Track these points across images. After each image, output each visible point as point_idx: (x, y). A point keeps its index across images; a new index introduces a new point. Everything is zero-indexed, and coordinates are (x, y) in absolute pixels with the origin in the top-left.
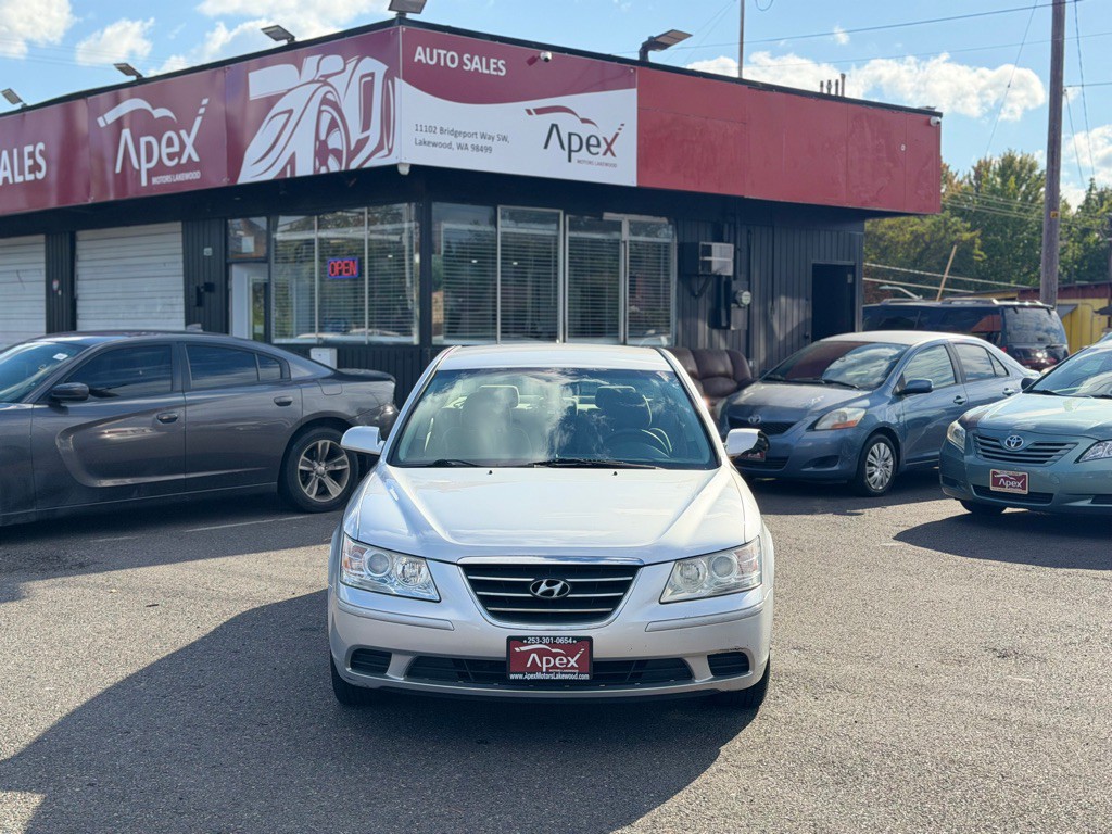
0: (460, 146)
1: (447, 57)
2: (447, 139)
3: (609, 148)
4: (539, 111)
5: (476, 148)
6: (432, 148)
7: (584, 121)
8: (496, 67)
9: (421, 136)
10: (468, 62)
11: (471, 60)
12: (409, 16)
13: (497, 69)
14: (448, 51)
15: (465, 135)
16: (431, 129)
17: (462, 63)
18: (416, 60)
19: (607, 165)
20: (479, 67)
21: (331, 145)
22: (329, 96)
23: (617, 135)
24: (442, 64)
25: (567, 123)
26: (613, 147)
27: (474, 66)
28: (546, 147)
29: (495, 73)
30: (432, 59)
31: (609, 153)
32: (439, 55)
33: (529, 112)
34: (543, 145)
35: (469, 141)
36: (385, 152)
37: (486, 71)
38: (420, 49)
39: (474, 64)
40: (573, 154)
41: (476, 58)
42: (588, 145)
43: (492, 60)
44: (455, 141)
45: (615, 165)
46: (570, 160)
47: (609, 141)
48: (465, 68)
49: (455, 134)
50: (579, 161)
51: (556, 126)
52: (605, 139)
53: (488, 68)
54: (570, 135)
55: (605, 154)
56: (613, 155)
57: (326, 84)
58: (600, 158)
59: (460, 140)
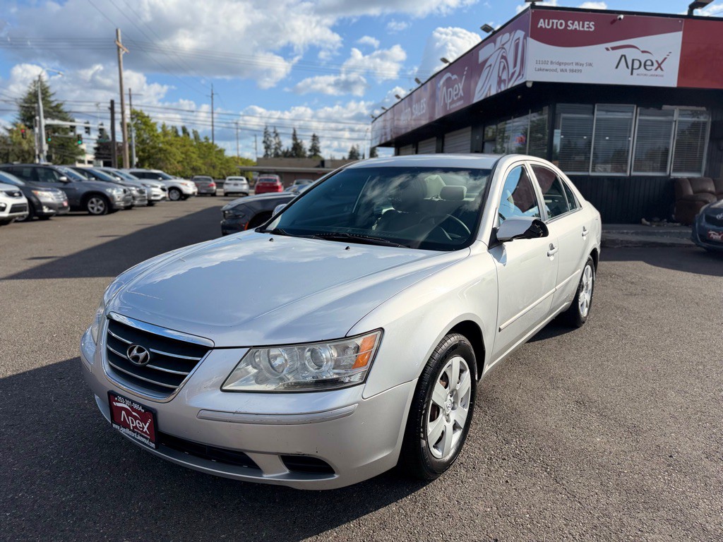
0: (562, 70)
1: (558, 24)
2: (555, 67)
3: (659, 66)
4: (614, 48)
5: (572, 71)
6: (545, 72)
7: (643, 52)
8: (589, 26)
9: (539, 66)
10: (571, 25)
11: (573, 24)
12: (537, 4)
13: (590, 27)
14: (559, 20)
15: (566, 64)
16: (546, 62)
17: (567, 25)
18: (539, 26)
19: (657, 76)
20: (577, 27)
21: (503, 78)
22: (504, 54)
23: (665, 59)
24: (555, 27)
25: (631, 54)
26: (662, 66)
27: (574, 27)
28: (617, 67)
29: (587, 30)
30: (548, 25)
31: (659, 69)
32: (553, 23)
33: (607, 49)
34: (615, 66)
35: (568, 67)
36: (521, 77)
37: (581, 29)
38: (542, 20)
39: (575, 26)
40: (634, 71)
41: (576, 23)
42: (645, 65)
43: (586, 23)
44: (559, 68)
45: (662, 76)
46: (632, 74)
47: (660, 62)
48: (568, 28)
49: (560, 64)
50: (638, 75)
51: (625, 56)
52: (657, 61)
53: (583, 27)
54: (633, 60)
55: (656, 69)
56: (662, 69)
57: (503, 48)
58: (653, 72)
59: (563, 67)
